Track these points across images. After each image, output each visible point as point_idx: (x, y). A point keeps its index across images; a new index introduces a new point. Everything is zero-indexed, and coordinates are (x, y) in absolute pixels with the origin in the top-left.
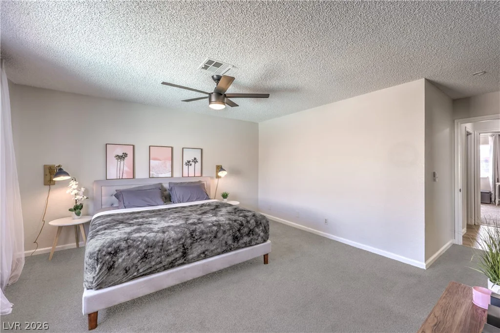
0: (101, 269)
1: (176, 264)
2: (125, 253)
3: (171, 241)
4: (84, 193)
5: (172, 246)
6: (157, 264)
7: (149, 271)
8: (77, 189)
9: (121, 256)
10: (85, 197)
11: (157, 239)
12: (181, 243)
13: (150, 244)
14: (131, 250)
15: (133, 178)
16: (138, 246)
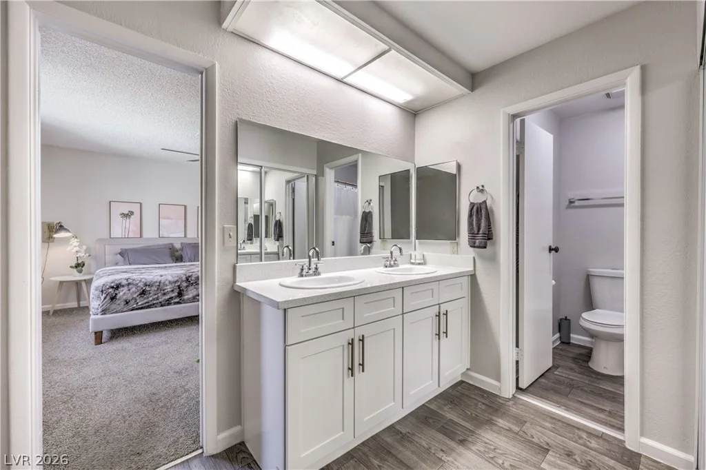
0: (105, 298)
1: (172, 301)
2: (126, 289)
3: (167, 282)
4: (86, 251)
5: (168, 287)
6: (154, 299)
7: (147, 304)
8: (79, 246)
9: (122, 291)
10: (87, 255)
11: (155, 280)
12: (177, 285)
13: (148, 284)
14: (130, 286)
15: (141, 237)
16: (137, 284)
